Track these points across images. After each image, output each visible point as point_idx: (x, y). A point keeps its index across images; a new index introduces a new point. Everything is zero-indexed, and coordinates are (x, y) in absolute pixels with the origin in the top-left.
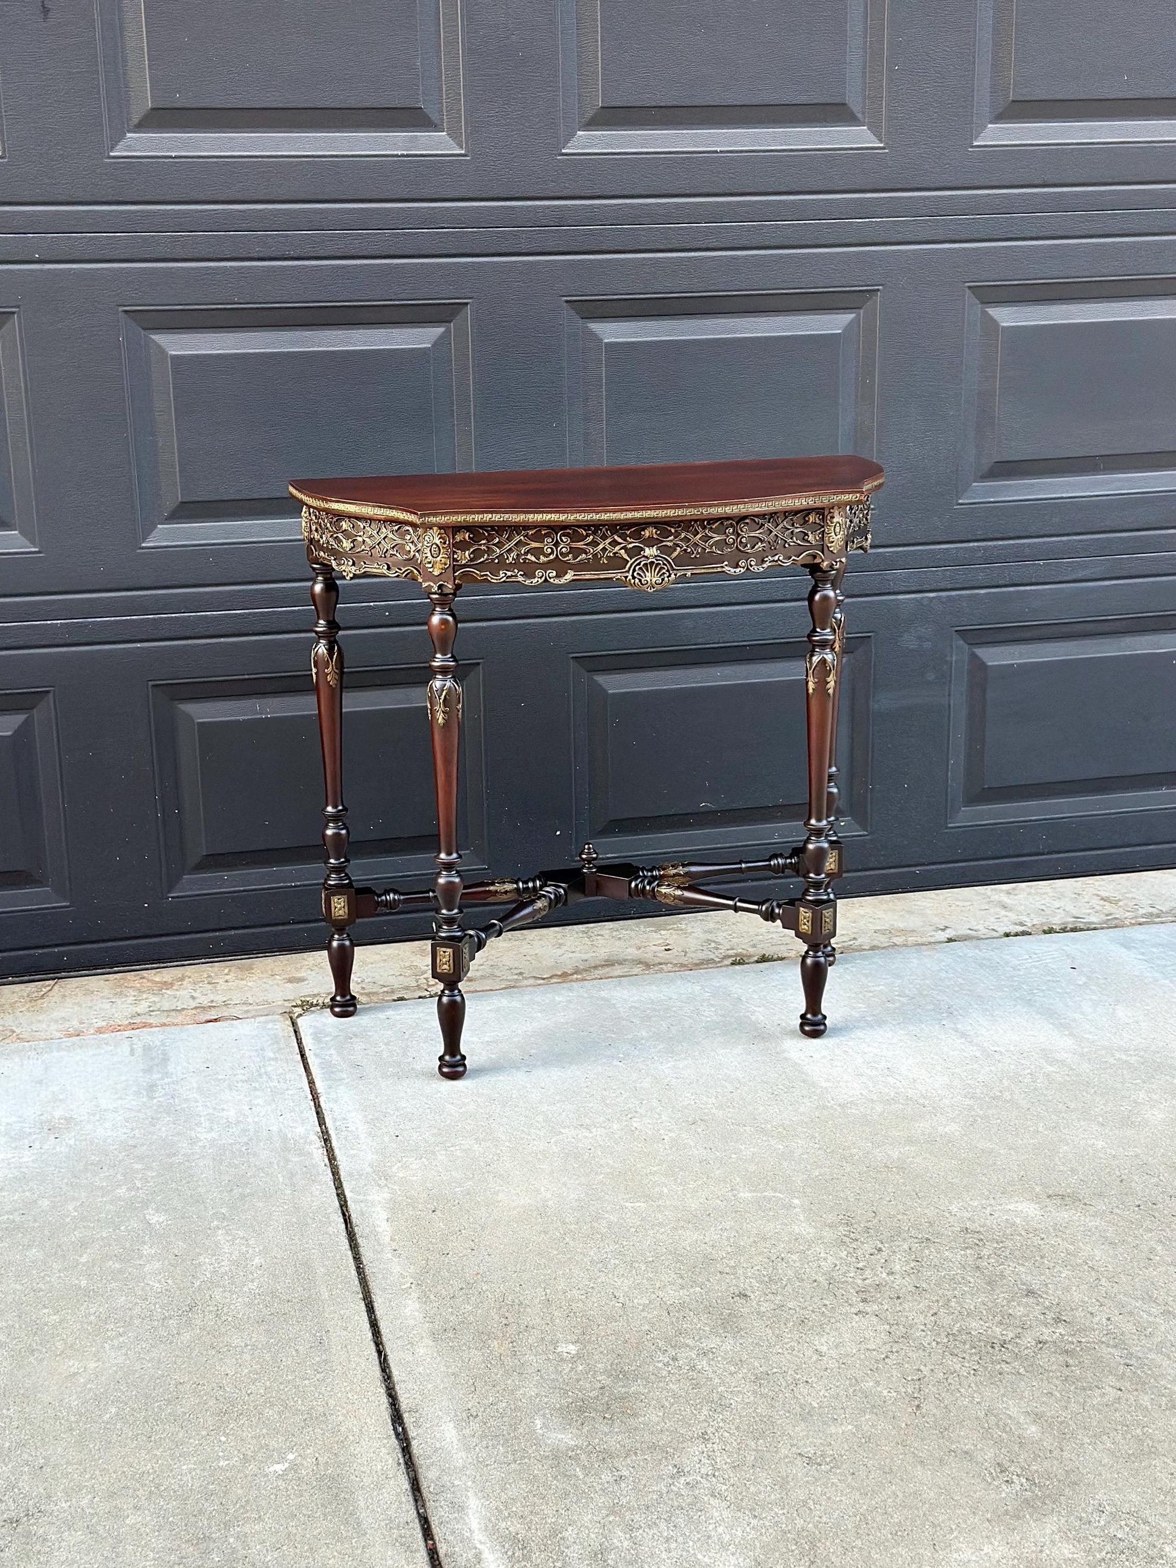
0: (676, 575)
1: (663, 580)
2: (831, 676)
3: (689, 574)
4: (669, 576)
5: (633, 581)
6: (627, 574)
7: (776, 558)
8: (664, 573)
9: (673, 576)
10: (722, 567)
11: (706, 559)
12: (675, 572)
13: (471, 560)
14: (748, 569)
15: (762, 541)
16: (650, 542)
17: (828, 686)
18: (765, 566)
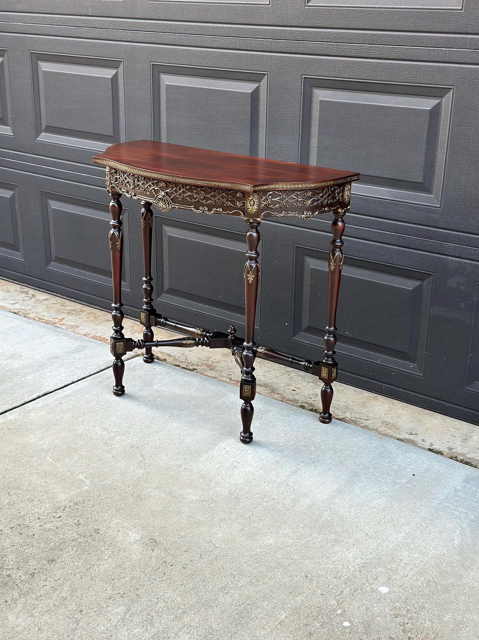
0: (171, 206)
1: (166, 207)
2: (250, 274)
3: (177, 207)
4: (169, 205)
5: (156, 205)
6: (154, 201)
7: (218, 210)
8: (167, 205)
9: (170, 206)
10: (191, 208)
11: (184, 202)
12: (171, 205)
13: (115, 182)
14: (203, 211)
15: (212, 200)
16: (162, 189)
17: (248, 279)
18: (212, 212)
